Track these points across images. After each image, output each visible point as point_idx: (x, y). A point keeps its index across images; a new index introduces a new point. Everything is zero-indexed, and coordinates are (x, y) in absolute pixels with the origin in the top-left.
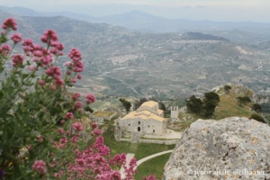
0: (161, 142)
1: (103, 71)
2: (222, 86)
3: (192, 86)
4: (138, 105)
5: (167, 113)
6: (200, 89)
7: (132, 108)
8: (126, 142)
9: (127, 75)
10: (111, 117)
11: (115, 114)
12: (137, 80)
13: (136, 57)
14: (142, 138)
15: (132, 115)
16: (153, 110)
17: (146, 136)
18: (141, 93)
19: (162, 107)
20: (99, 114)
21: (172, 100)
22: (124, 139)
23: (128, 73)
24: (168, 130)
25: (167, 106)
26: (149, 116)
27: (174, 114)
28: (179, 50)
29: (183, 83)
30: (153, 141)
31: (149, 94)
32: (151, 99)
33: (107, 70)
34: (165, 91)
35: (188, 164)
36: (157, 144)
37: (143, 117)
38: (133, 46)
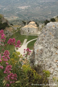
0: (36, 35)
1: (16, 12)
2: (56, 16)
3: (46, 17)
4: (28, 23)
5: (38, 26)
6: (49, 17)
7: (26, 24)
8: (24, 35)
9: (24, 13)
10: (19, 27)
11: (21, 26)
12: (28, 14)
13: (28, 7)
14: (30, 34)
15: (26, 26)
16: (33, 25)
17: (31, 33)
18: (29, 19)
19: (36, 24)
20: (15, 26)
21: (40, 21)
22: (23, 34)
23: (25, 12)
24: (38, 31)
25: (38, 23)
26: (32, 26)
27: (40, 26)
28: (42, 4)
29: (43, 15)
30: (33, 35)
31: (32, 19)
32: (32, 21)
33: (18, 11)
34: (38, 18)
35: (45, 43)
36: (35, 36)
37: (30, 27)
38: (26, 3)
